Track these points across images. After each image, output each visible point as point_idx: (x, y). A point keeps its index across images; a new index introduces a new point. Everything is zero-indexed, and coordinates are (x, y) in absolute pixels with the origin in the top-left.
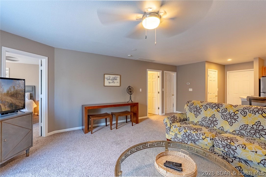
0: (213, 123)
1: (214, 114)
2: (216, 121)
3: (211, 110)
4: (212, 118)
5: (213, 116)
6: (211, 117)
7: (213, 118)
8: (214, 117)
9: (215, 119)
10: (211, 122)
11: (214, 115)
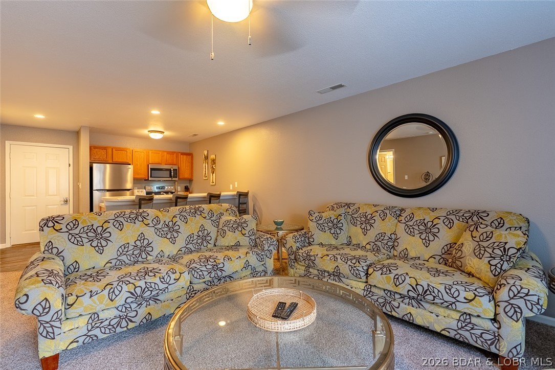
0: (145, 250)
1: (142, 233)
2: (149, 244)
3: (133, 226)
4: (140, 241)
5: (142, 237)
6: (138, 240)
7: (142, 241)
8: (144, 239)
9: (146, 242)
10: (141, 250)
11: (143, 235)
